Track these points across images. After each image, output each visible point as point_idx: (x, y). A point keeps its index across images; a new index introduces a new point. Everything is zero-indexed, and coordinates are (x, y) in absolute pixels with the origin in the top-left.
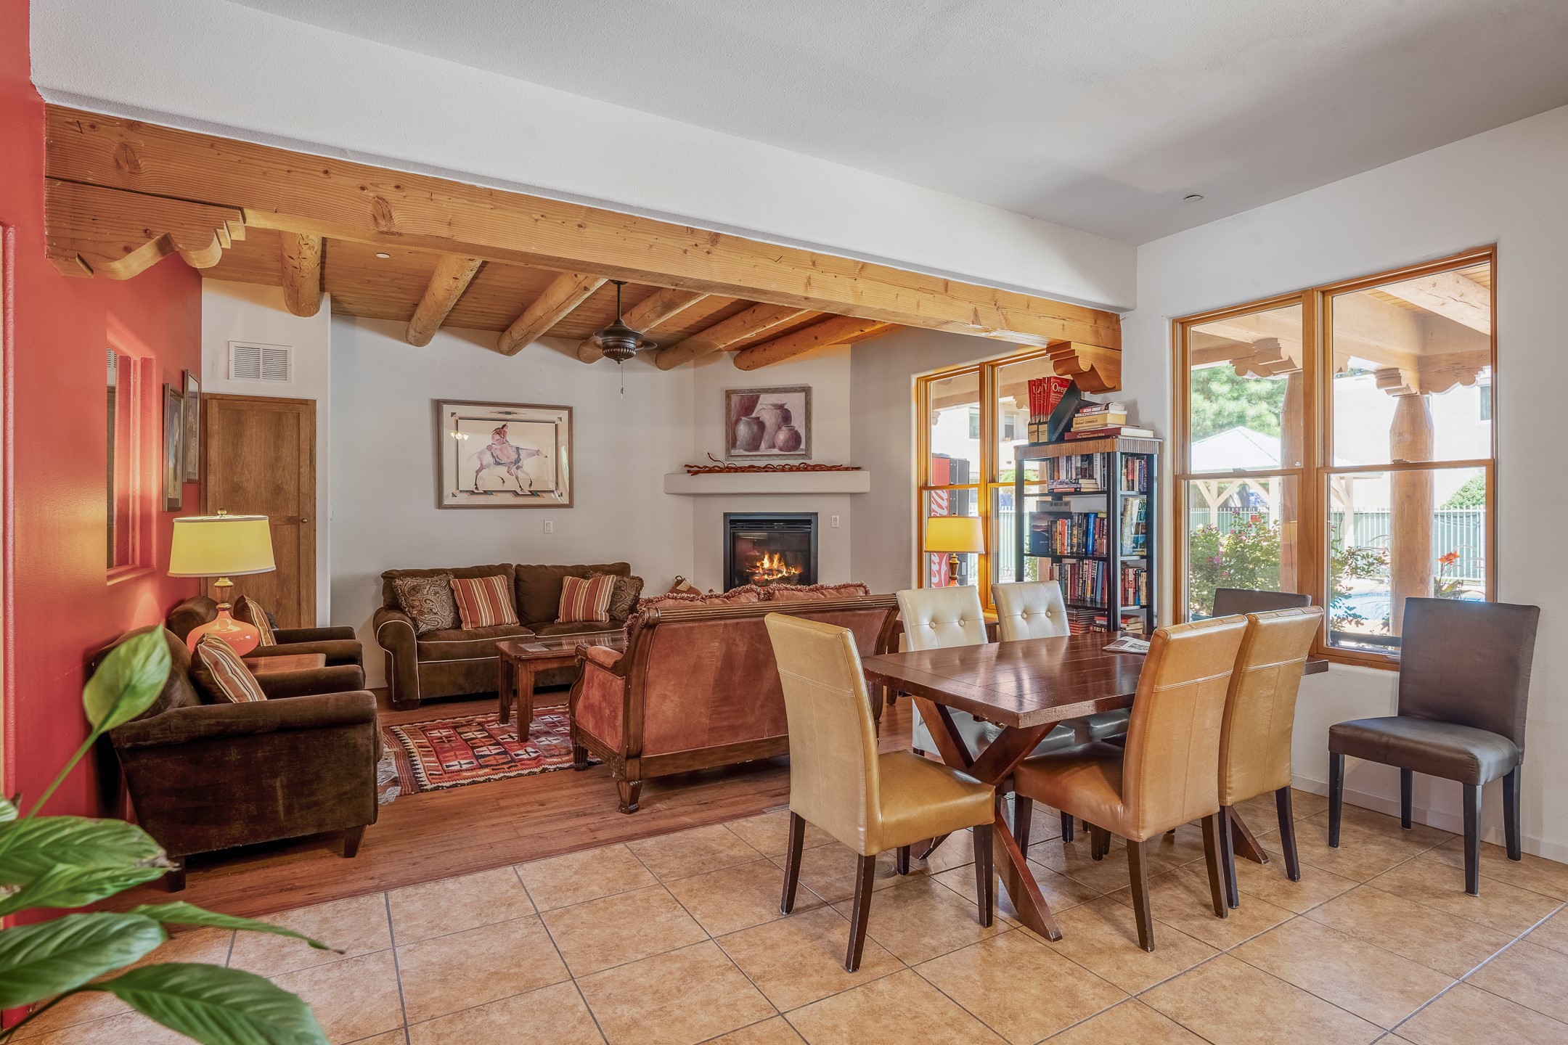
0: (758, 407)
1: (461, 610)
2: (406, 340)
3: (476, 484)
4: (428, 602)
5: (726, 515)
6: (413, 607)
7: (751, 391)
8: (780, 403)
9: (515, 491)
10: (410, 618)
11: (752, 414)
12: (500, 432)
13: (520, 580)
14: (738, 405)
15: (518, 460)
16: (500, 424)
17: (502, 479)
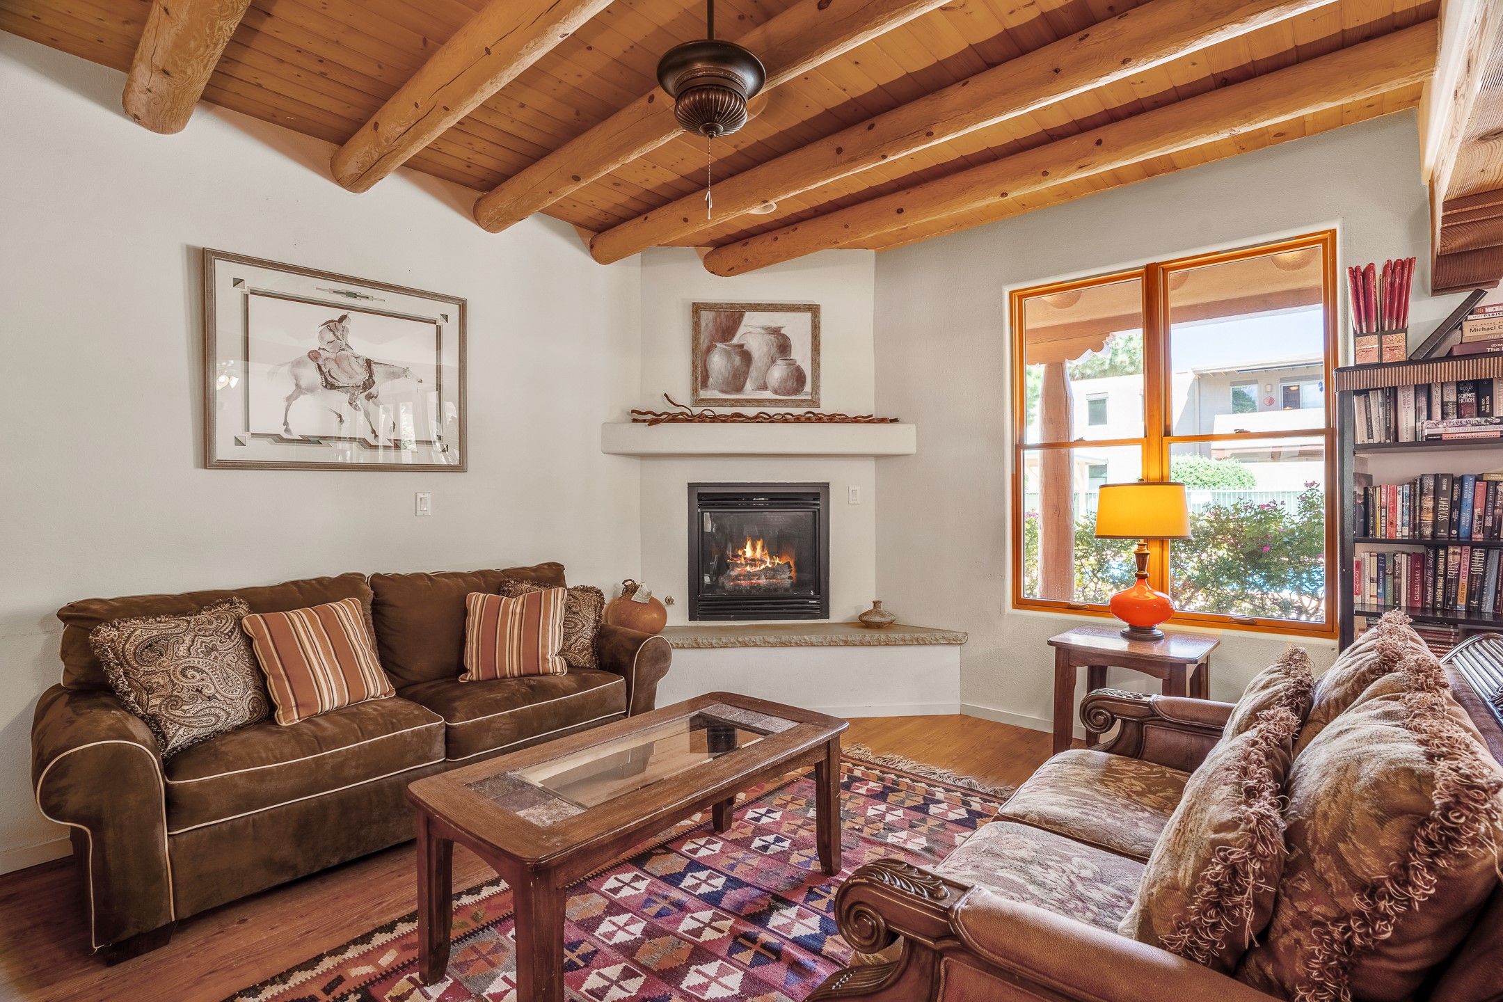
0: (742, 330)
1: (271, 680)
2: (125, 108)
3: (286, 423)
4: (190, 673)
5: (691, 486)
6: (150, 690)
7: (732, 306)
8: (774, 325)
9: (364, 439)
10: (142, 718)
11: (731, 340)
12: (334, 326)
13: (383, 604)
14: (711, 325)
15: (368, 384)
16: (336, 314)
17: (340, 416)
